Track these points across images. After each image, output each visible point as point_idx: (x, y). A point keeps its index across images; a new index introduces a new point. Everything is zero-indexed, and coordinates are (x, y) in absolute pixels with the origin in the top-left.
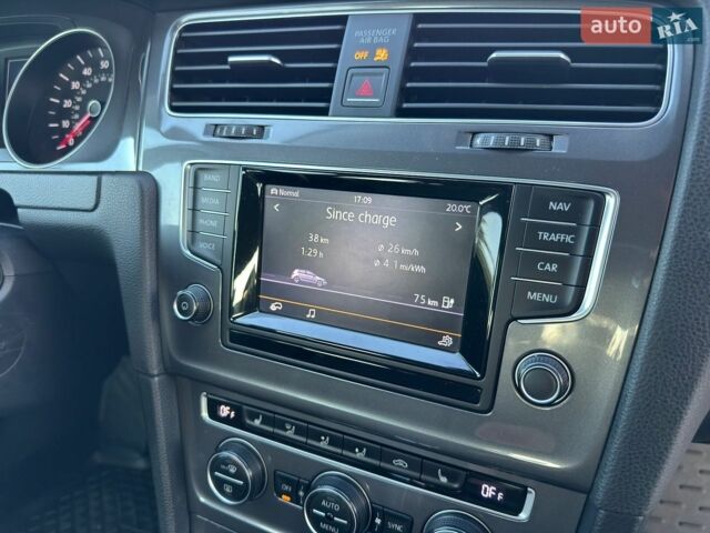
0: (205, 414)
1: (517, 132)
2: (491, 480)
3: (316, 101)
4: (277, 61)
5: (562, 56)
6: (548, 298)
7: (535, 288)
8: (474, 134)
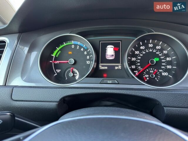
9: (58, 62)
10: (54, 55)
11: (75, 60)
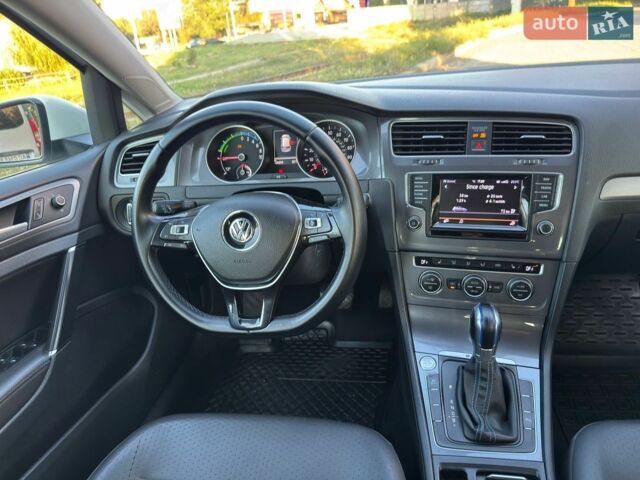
0: (414, 264)
1: (527, 159)
2: (529, 265)
9: (227, 158)
10: (221, 151)
11: (246, 156)
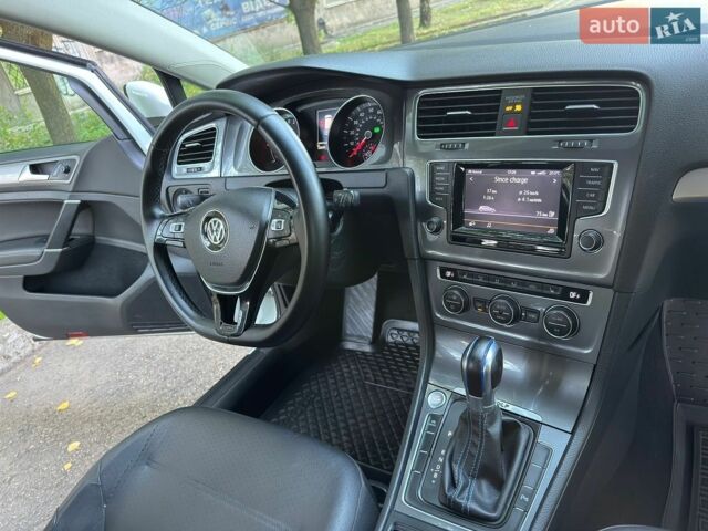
3: (490, 130)
4: (469, 113)
5: (595, 107)
6: (591, 208)
7: (586, 204)
8: (560, 142)
